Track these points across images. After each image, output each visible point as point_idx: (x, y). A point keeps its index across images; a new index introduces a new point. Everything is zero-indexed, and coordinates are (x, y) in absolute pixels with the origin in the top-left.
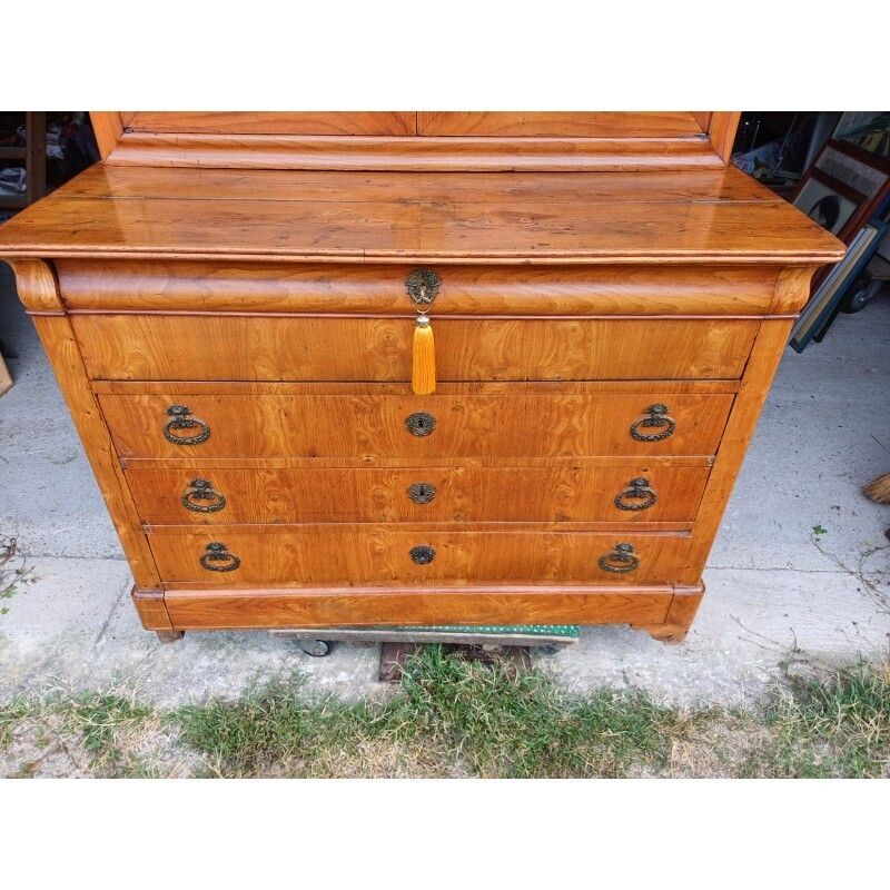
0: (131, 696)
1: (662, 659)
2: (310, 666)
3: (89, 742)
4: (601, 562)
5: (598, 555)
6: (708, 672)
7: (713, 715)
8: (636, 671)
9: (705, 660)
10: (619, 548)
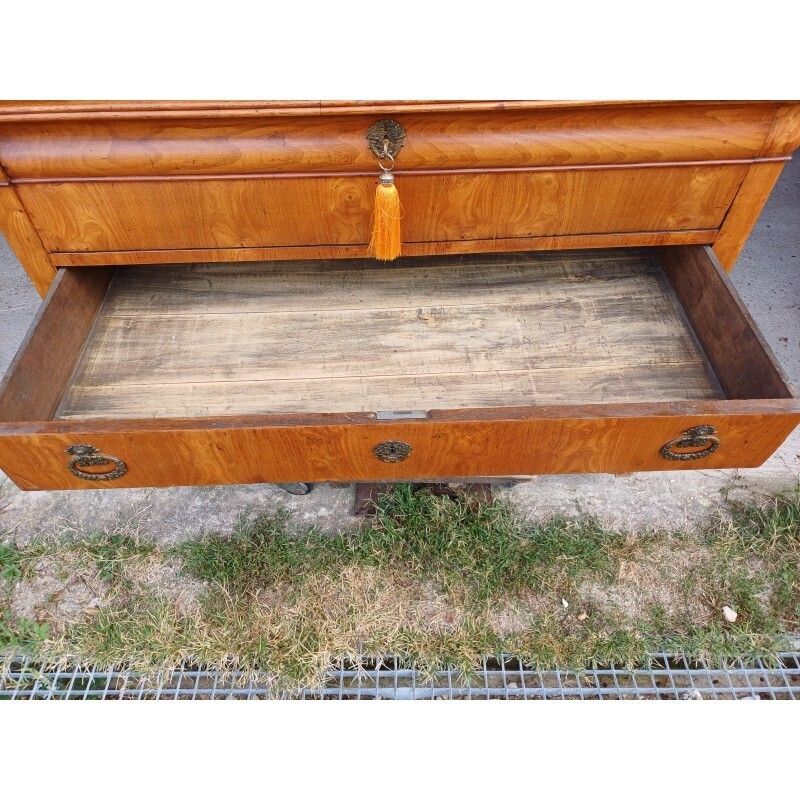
0: (135, 534)
1: (612, 488)
2: (293, 504)
6: (654, 499)
7: (658, 538)
8: (588, 500)
9: (653, 489)
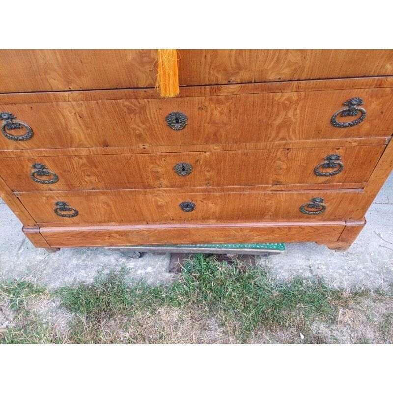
0: (34, 281)
1: (332, 258)
2: (131, 264)
3: (12, 306)
4: (301, 209)
5: (299, 205)
6: (360, 266)
7: (364, 293)
8: (317, 266)
10: (314, 200)
